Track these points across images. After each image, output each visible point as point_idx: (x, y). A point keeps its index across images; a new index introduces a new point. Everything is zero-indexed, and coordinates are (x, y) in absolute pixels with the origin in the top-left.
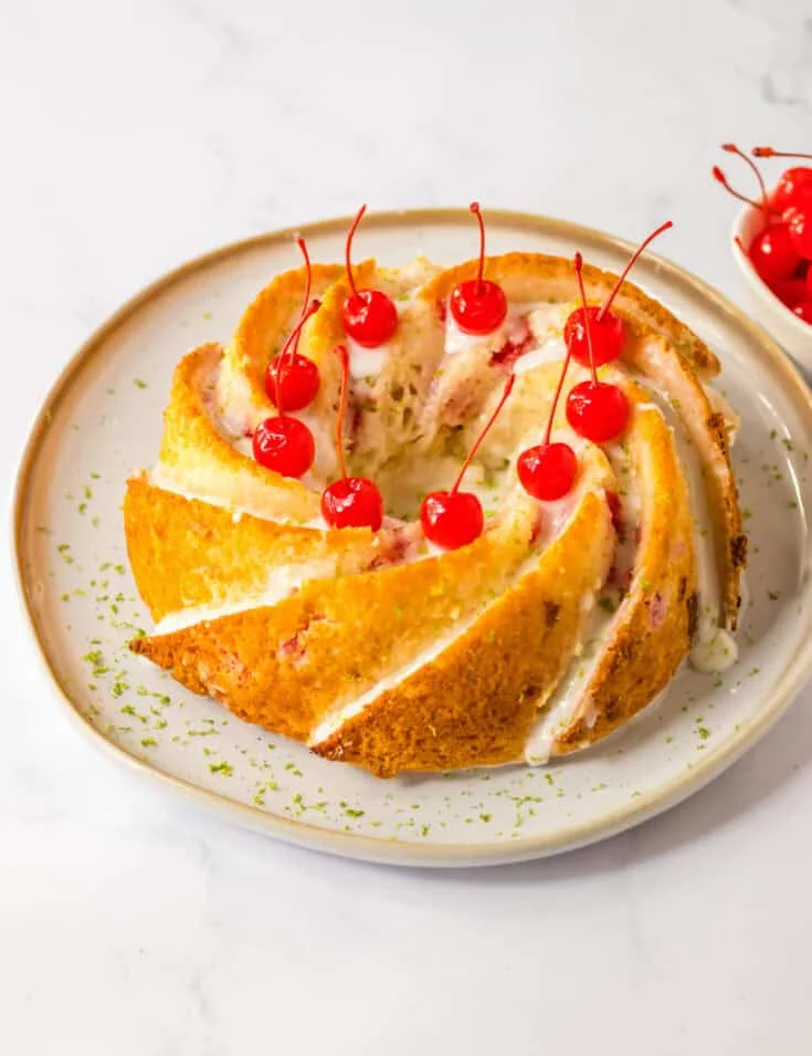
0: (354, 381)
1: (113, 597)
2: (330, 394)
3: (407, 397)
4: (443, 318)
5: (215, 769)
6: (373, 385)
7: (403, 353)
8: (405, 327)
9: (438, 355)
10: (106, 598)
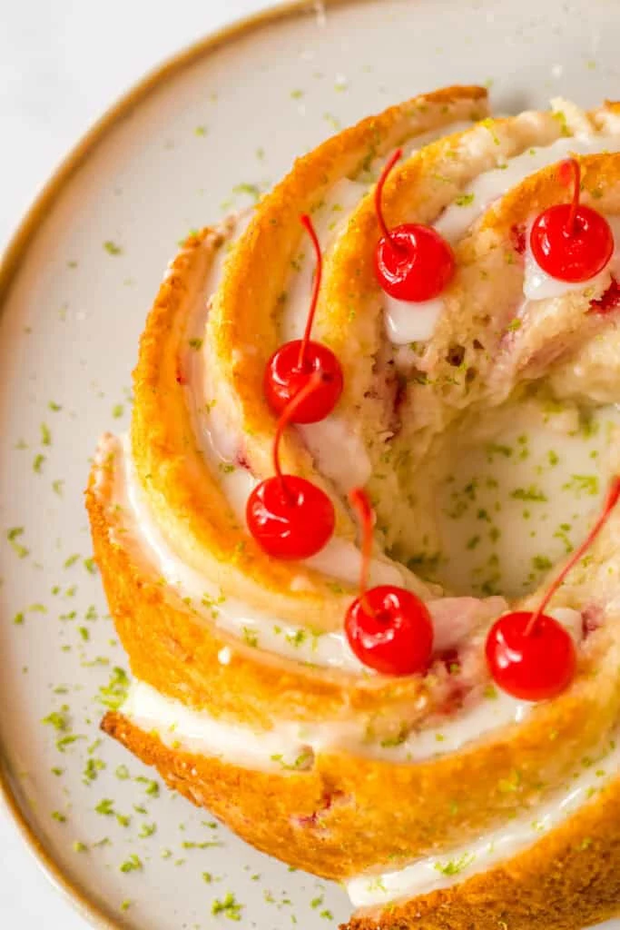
0: (394, 348)
1: (82, 614)
2: (360, 379)
3: (470, 357)
4: (521, 249)
5: (218, 909)
6: (421, 354)
7: (463, 308)
8: (465, 273)
9: (513, 298)
10: (73, 615)
